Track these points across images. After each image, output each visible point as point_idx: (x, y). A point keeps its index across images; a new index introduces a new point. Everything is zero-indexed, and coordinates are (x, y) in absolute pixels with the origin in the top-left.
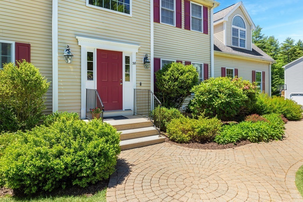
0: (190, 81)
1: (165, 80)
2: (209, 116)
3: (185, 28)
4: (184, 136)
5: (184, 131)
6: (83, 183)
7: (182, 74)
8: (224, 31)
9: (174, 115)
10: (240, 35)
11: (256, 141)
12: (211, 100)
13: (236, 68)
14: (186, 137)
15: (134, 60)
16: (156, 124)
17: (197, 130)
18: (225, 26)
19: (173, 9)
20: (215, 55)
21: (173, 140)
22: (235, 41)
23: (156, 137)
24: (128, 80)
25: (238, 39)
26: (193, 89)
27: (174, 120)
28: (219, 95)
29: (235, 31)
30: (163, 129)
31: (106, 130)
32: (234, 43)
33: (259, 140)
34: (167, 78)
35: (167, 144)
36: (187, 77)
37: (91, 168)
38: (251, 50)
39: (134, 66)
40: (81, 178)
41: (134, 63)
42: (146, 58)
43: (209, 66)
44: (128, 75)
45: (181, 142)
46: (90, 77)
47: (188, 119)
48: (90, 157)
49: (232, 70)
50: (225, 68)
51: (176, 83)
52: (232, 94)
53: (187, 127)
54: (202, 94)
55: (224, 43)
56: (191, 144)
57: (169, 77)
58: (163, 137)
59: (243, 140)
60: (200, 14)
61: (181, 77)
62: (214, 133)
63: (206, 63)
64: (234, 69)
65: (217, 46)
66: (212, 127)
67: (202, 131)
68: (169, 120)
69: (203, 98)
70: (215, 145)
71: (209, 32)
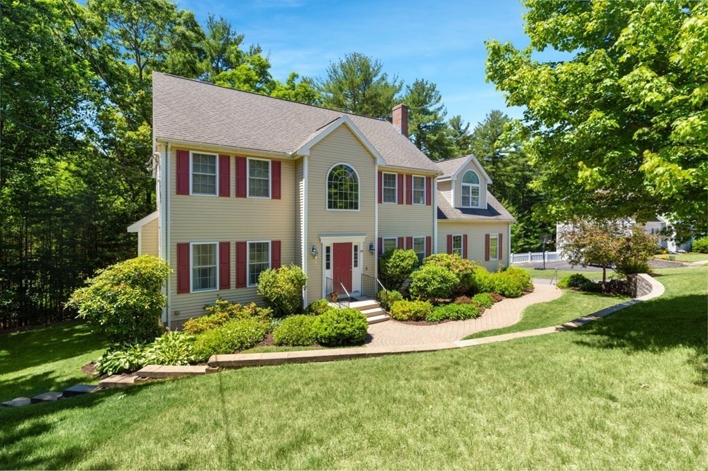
0: (410, 267)
1: (388, 267)
2: (423, 299)
3: (407, 203)
4: (404, 316)
5: (404, 312)
6: (354, 341)
7: (402, 260)
8: (452, 190)
9: (396, 298)
10: (472, 192)
11: (455, 320)
12: (426, 286)
13: (465, 234)
14: (405, 317)
15: (362, 249)
16: (382, 306)
17: (413, 312)
18: (453, 185)
19: (395, 187)
20: (438, 223)
21: (396, 319)
22: (465, 200)
23: (383, 317)
24: (356, 266)
25: (468, 198)
26: (412, 275)
27: (395, 302)
28: (433, 282)
29: (466, 189)
30: (388, 309)
31: (361, 315)
32: (464, 203)
33: (458, 318)
34: (390, 265)
35: (391, 321)
36: (407, 263)
37: (358, 334)
38: (486, 208)
39: (362, 254)
40: (354, 339)
41: (362, 251)
42: (371, 246)
43: (432, 239)
44: (356, 262)
45: (401, 320)
46: (328, 267)
47: (407, 302)
48: (357, 329)
49: (460, 237)
50: (451, 236)
51: (398, 270)
52: (445, 280)
53: (406, 309)
54: (419, 281)
55: (452, 204)
56: (408, 322)
57: (391, 264)
58: (388, 316)
59: (446, 319)
60: (423, 185)
61: (402, 264)
62: (425, 314)
63: (428, 235)
64: (462, 235)
65: (443, 210)
66: (424, 309)
67: (417, 312)
68: (392, 301)
69: (419, 284)
70: (425, 322)
71: (432, 203)
